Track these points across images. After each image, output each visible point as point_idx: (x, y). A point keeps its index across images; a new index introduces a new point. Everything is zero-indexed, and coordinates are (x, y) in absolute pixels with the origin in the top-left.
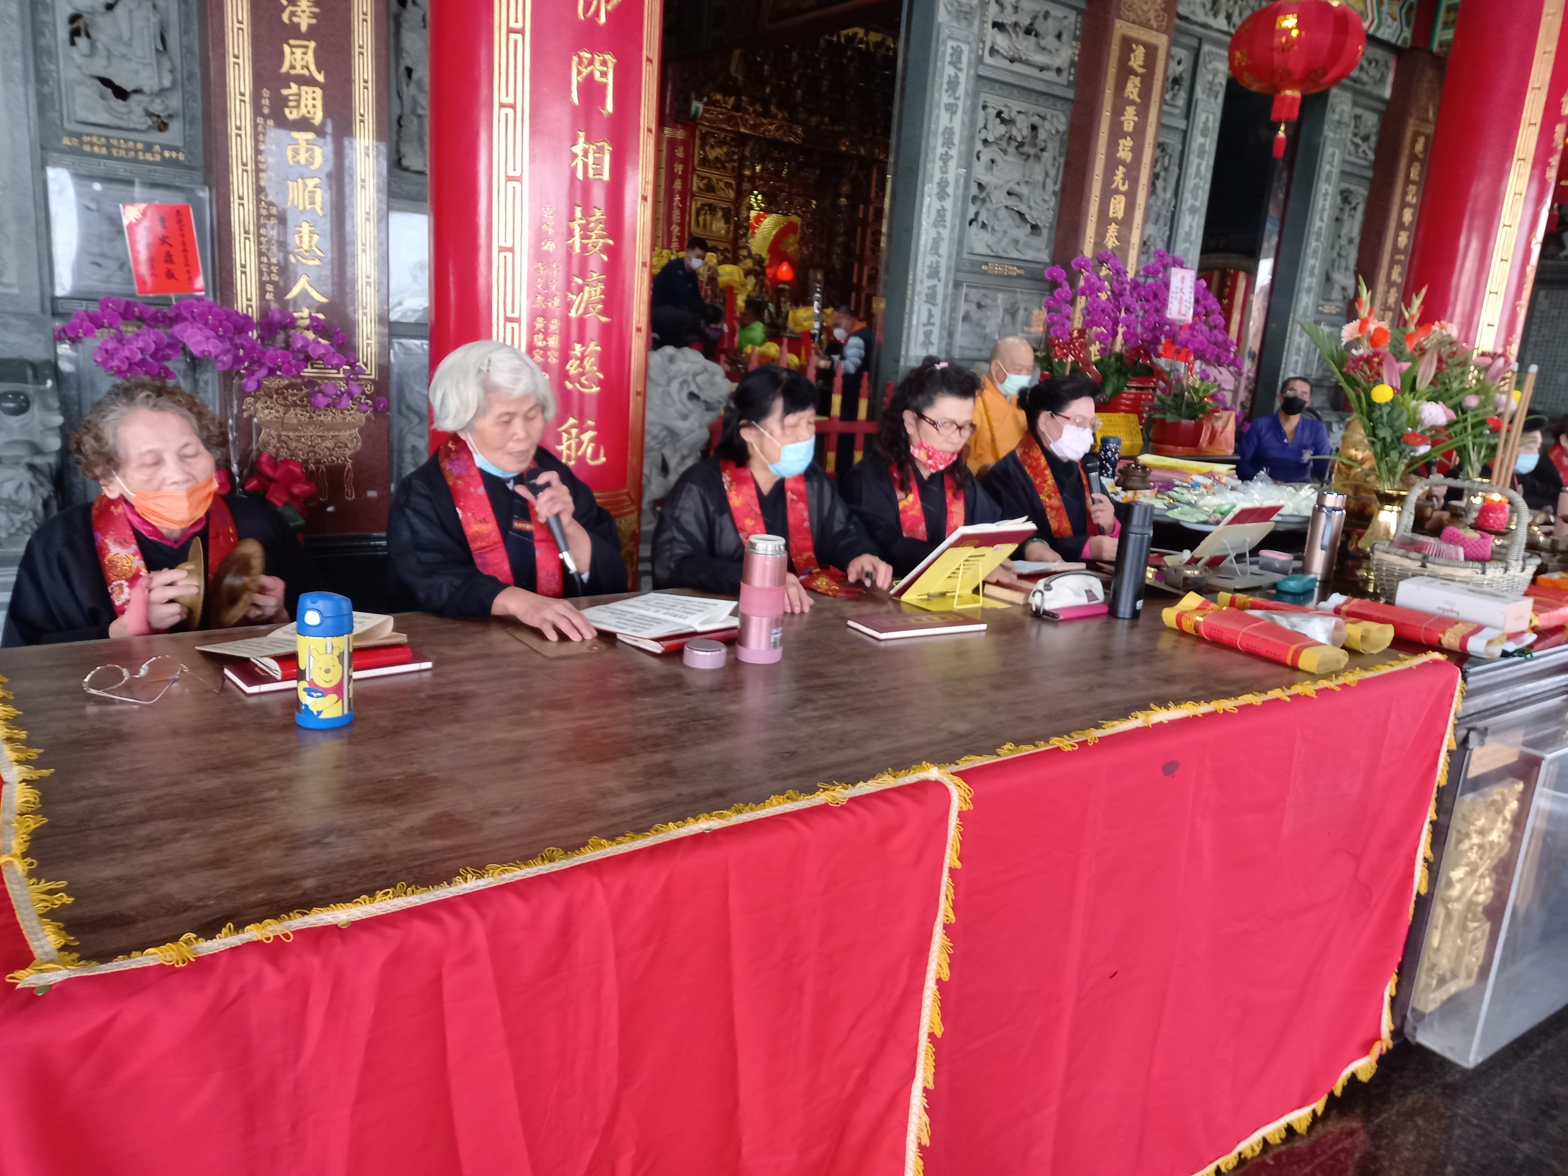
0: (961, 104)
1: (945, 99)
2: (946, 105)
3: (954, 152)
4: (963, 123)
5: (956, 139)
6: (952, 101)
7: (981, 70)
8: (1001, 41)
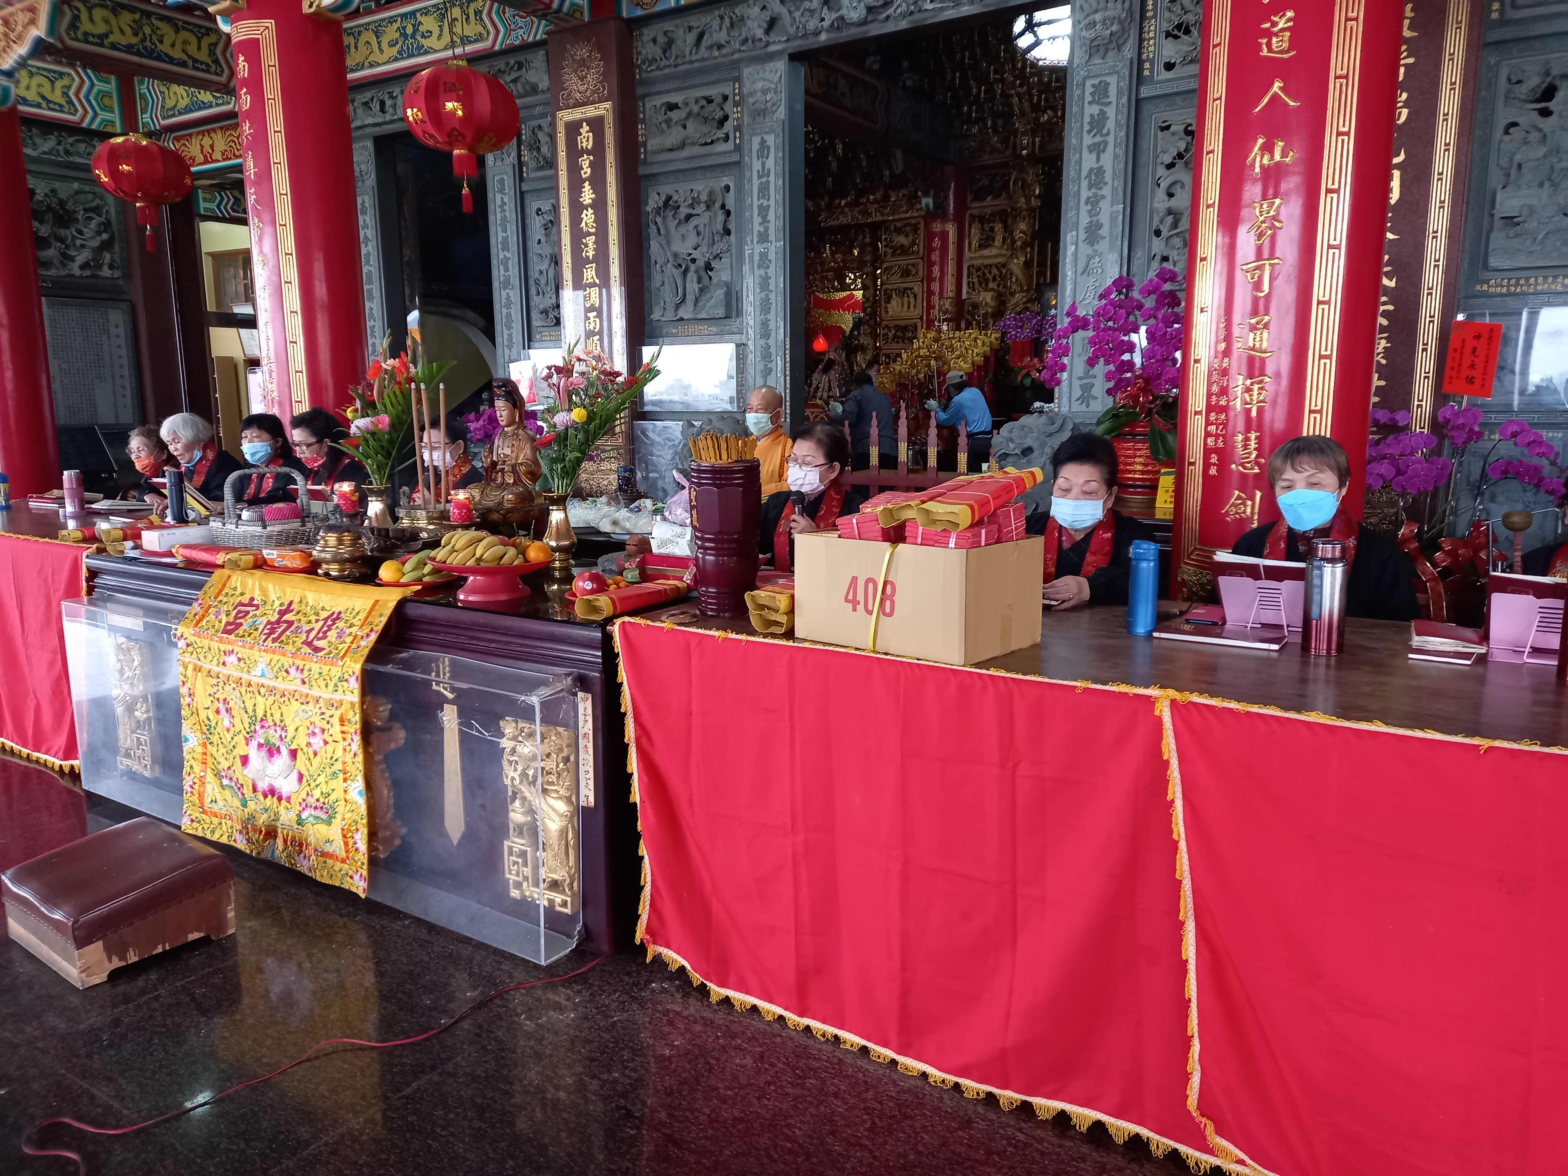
0: (1111, 139)
1: (1088, 140)
2: (1089, 147)
3: (1106, 191)
4: (1116, 157)
5: (1108, 177)
6: (1098, 139)
7: (1146, 91)
8: (1169, 50)
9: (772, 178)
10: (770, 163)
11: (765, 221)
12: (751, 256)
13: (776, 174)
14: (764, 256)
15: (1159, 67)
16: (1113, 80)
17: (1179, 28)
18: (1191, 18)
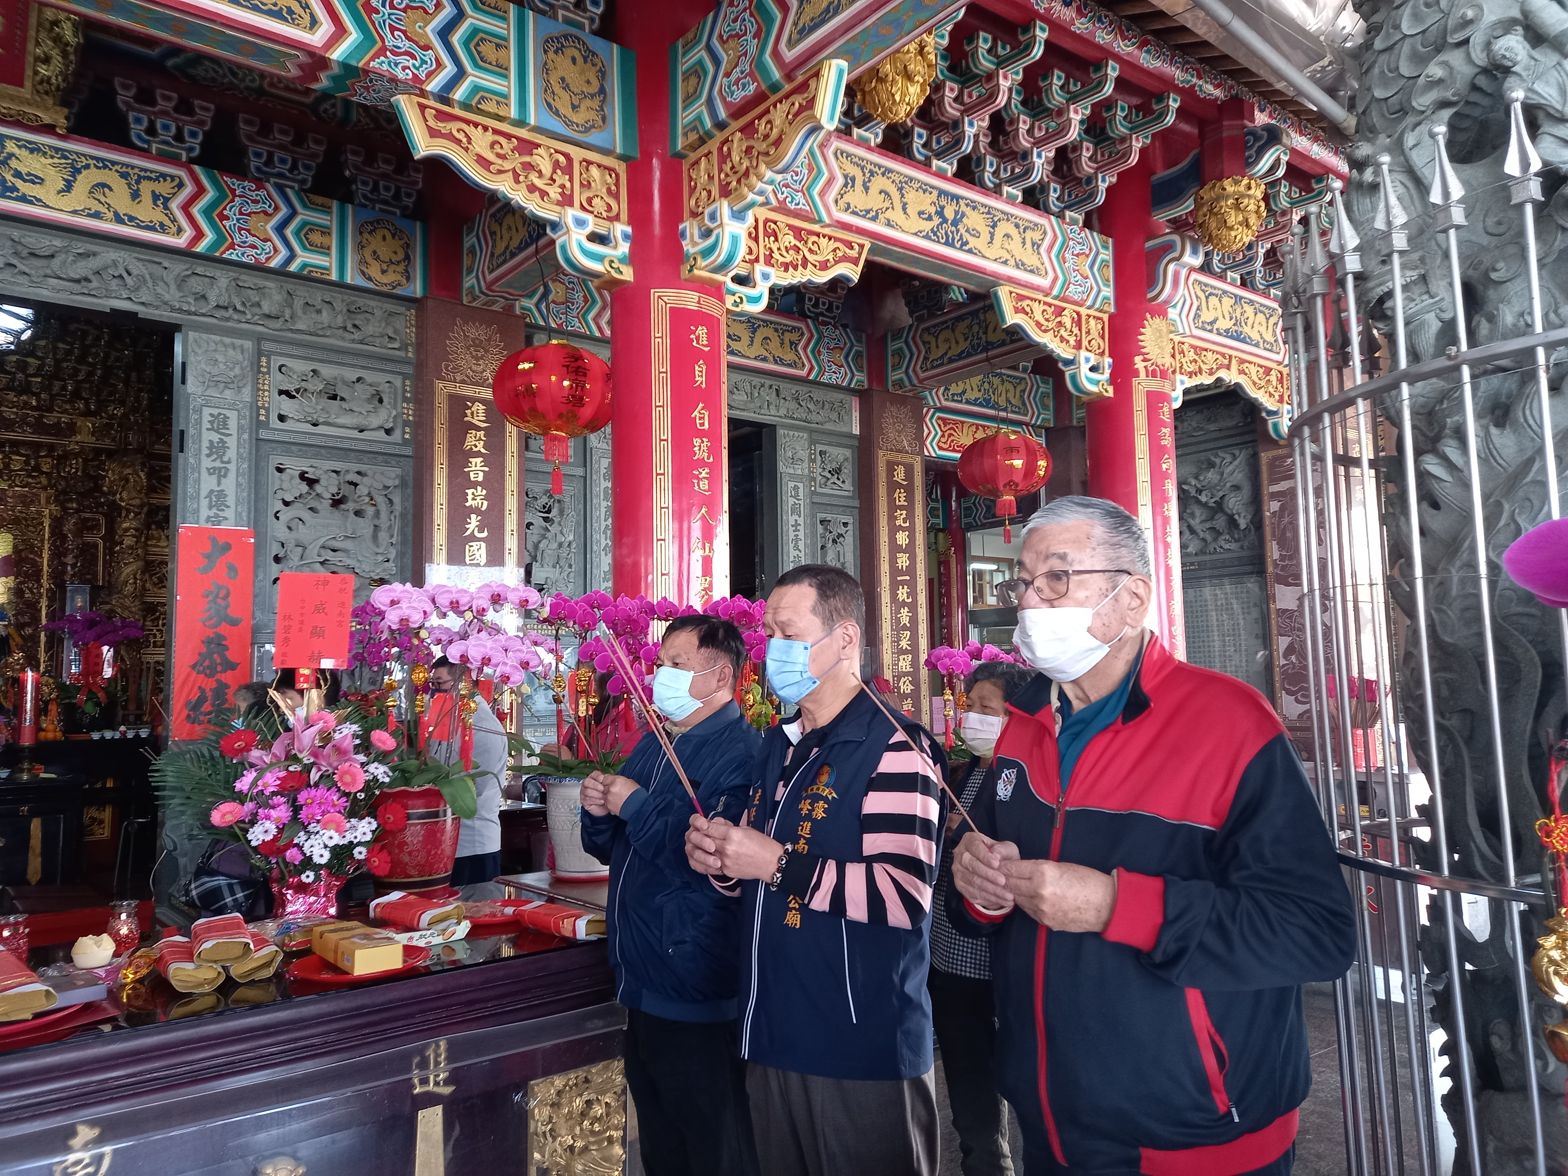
0: (232, 467)
1: (206, 463)
2: (209, 469)
3: (229, 513)
4: (238, 485)
5: (231, 500)
6: (218, 464)
7: (263, 434)
8: (287, 406)
15: (274, 417)
16: (233, 415)
17: (297, 391)
18: (310, 387)
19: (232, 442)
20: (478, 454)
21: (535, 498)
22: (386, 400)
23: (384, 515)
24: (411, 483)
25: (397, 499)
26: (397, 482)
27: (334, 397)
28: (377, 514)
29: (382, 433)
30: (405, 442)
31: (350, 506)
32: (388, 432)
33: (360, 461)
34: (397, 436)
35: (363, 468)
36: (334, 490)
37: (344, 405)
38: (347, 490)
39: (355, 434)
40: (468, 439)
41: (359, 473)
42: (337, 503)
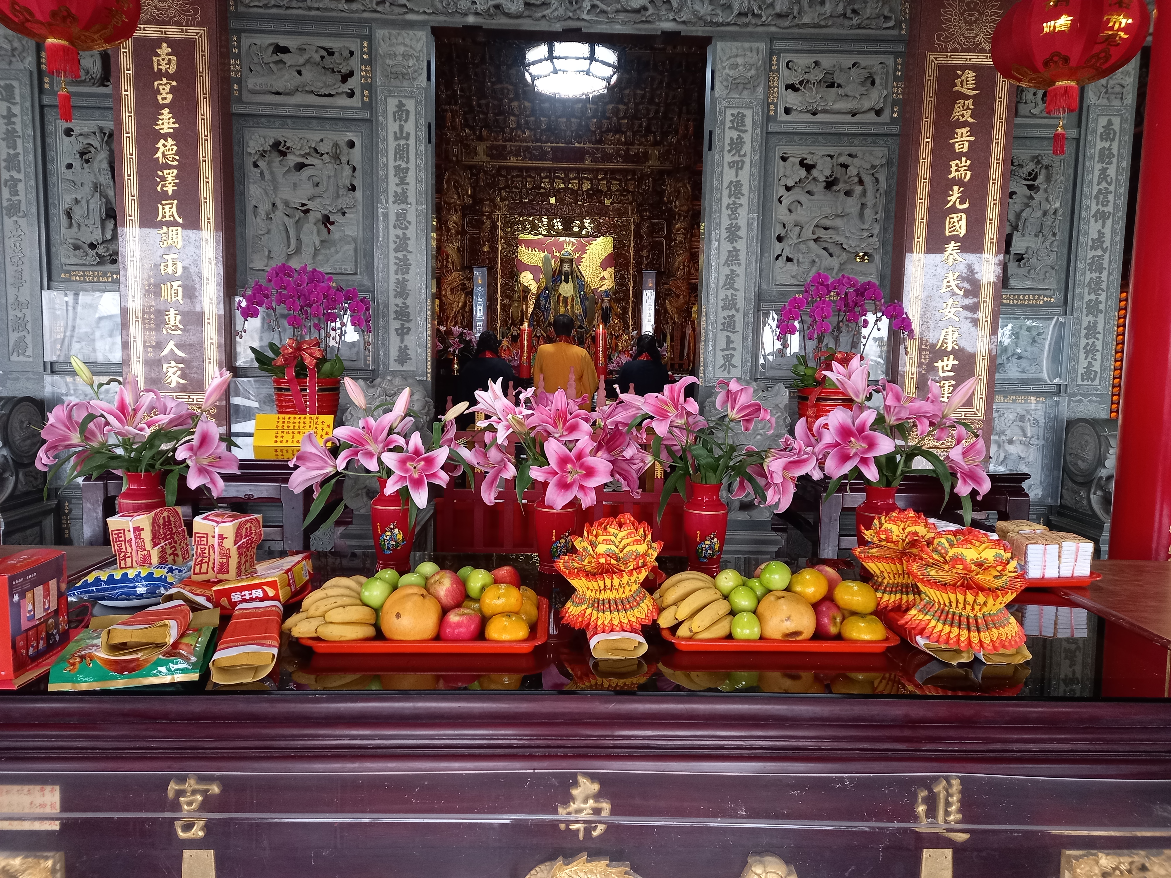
0: (747, 160)
1: (728, 158)
2: (729, 163)
3: (744, 201)
4: (751, 175)
5: (745, 190)
6: (736, 158)
7: (773, 127)
8: (792, 99)
9: (412, 142)
10: (410, 127)
11: (403, 182)
12: (386, 216)
13: (417, 138)
14: (401, 217)
15: (781, 110)
16: (748, 113)
17: (801, 83)
18: (812, 78)
19: (747, 138)
20: (965, 124)
21: (1021, 166)
22: (878, 81)
23: (870, 193)
24: (896, 161)
25: (882, 178)
26: (884, 161)
27: (831, 85)
28: (864, 193)
29: (872, 114)
30: (893, 121)
31: (841, 186)
32: (878, 113)
33: (851, 144)
34: (886, 117)
35: (853, 150)
36: (828, 173)
37: (840, 91)
38: (839, 172)
39: (848, 118)
40: (956, 109)
41: (850, 155)
42: (830, 184)
